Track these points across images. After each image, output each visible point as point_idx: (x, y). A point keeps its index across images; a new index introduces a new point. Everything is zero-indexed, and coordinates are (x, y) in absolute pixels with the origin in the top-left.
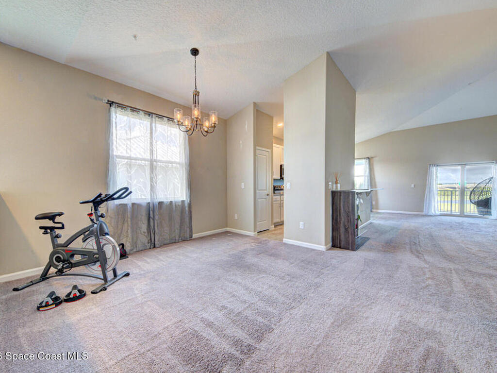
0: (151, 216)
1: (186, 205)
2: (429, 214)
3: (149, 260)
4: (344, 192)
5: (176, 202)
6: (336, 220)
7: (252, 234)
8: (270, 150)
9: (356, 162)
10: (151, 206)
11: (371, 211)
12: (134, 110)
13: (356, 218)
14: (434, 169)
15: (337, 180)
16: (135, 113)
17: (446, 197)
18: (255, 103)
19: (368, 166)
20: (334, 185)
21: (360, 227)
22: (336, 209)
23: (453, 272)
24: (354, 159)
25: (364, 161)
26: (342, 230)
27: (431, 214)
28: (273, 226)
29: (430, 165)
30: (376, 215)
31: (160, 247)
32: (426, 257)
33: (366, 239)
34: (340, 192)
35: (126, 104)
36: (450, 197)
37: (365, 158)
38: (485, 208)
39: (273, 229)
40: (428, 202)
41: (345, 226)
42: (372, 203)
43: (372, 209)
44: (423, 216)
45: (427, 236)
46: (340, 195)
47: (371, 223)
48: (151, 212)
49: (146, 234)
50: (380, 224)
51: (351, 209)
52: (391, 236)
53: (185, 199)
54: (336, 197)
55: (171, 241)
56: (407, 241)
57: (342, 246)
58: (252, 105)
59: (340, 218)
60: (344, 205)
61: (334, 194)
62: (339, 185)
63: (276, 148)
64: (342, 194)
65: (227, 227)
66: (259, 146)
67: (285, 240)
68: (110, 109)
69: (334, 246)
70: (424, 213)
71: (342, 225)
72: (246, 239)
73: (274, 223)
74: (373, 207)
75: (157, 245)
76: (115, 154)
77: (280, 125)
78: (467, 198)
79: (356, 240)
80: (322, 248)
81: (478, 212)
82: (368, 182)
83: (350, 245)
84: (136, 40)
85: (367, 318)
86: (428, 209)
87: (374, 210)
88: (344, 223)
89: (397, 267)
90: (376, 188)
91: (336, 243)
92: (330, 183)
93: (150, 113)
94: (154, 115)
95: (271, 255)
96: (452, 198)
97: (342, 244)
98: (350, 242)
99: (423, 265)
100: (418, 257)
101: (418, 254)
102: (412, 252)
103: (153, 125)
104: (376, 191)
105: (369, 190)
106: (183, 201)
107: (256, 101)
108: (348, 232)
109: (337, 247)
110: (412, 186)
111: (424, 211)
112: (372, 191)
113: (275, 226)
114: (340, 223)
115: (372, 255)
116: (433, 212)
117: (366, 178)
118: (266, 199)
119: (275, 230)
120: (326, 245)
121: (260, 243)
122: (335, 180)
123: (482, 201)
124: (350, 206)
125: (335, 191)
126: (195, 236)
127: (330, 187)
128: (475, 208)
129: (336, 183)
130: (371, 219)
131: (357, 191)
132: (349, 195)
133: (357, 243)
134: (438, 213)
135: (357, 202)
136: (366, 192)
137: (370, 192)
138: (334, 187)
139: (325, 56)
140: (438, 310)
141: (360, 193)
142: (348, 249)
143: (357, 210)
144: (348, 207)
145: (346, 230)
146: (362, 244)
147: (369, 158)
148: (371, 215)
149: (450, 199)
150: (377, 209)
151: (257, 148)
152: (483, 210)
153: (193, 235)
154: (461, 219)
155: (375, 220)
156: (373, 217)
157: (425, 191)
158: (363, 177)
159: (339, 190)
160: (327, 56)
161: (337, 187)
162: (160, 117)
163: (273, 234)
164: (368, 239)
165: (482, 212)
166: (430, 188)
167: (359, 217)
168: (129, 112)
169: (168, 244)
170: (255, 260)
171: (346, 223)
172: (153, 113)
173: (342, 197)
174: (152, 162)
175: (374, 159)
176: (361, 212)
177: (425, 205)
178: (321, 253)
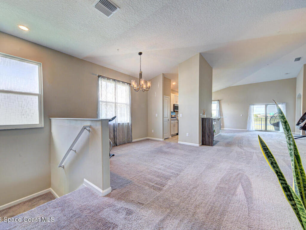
0: (115, 130)
1: (130, 125)
2: (249, 130)
3: (118, 151)
4: (208, 118)
5: (125, 123)
6: (204, 132)
7: (162, 140)
8: (169, 97)
9: (213, 102)
10: (115, 125)
11: (220, 129)
12: (108, 79)
13: (213, 131)
14: (252, 107)
15: (204, 113)
16: (108, 80)
17: (259, 122)
18: (163, 74)
19: (218, 104)
20: (203, 115)
21: (215, 136)
22: (204, 127)
23: (255, 153)
24: (211, 101)
25: (216, 102)
26: (207, 136)
27: (251, 130)
28: (171, 136)
29: (250, 104)
30: (223, 131)
31: (119, 145)
32: (244, 148)
33: (217, 142)
34: (206, 118)
35: (104, 76)
36: (261, 122)
37: (217, 100)
38: (277, 127)
39: (171, 137)
40: (249, 124)
41: (208, 135)
42: (220, 124)
43: (220, 128)
44: (247, 131)
45: (247, 140)
46: (206, 120)
47: (220, 135)
48: (115, 128)
49: (113, 139)
50: (224, 135)
51: (211, 127)
52: (230, 140)
53: (129, 122)
54: (204, 121)
55: (123, 143)
56: (237, 142)
57: (207, 144)
58: (162, 75)
59: (206, 131)
60: (207, 125)
61: (203, 119)
62: (205, 115)
63: (172, 95)
64: (207, 120)
65: (147, 137)
66: (165, 95)
67: (179, 142)
68: (98, 79)
69: (203, 144)
70: (246, 130)
71: (206, 134)
72: (159, 142)
73: (171, 135)
74: (221, 127)
75: (118, 145)
76: (100, 100)
77: (174, 83)
78: (268, 122)
79: (213, 142)
80: (198, 145)
81: (275, 129)
82: (218, 113)
83: (211, 143)
84: (118, 51)
85: (218, 166)
86: (249, 128)
87: (221, 128)
88: (208, 133)
89: (231, 152)
90: (222, 116)
91: (204, 143)
92: (201, 114)
93: (115, 80)
94: (116, 81)
95: (174, 148)
96: (262, 123)
97: (207, 143)
98: (211, 142)
99: (243, 151)
100: (241, 148)
101: (241, 147)
102: (238, 146)
103: (116, 85)
104: (223, 118)
105: (219, 118)
106: (128, 123)
107: (163, 73)
108: (210, 138)
109: (204, 145)
110: (241, 115)
111: (247, 128)
112: (220, 118)
113: (172, 136)
114: (206, 133)
115: (220, 148)
116: (252, 129)
117: (218, 111)
118: (167, 122)
119: (172, 138)
120: (199, 144)
121: (167, 143)
122: (203, 113)
123: (275, 123)
124: (211, 126)
125: (203, 118)
126: (133, 141)
127: (201, 116)
128: (273, 128)
129: (204, 114)
130: (220, 132)
131: (213, 118)
132: (210, 120)
133: (213, 143)
134: (254, 130)
135: (214, 123)
136: (218, 119)
137: (219, 119)
138: (203, 116)
139: (199, 55)
140: (245, 164)
141: (215, 119)
142: (209, 145)
143: (214, 127)
144: (210, 126)
145: (209, 136)
146: (216, 144)
147: (219, 100)
148: (220, 131)
149: (261, 123)
150: (223, 128)
151: (164, 96)
152: (277, 128)
153: (133, 140)
154: (265, 133)
155: (223, 134)
156: (221, 132)
157: (247, 118)
158: (216, 111)
159: (205, 117)
160: (200, 55)
161: (204, 116)
162: (119, 81)
163: (172, 140)
164: (219, 141)
165: (277, 129)
166: (250, 117)
167: (214, 131)
168: (106, 80)
169: (122, 144)
170: (168, 150)
171: (209, 133)
172: (116, 80)
173: (207, 121)
174: (115, 103)
175: (221, 101)
176: (216, 128)
177: (247, 125)
178: (197, 147)
